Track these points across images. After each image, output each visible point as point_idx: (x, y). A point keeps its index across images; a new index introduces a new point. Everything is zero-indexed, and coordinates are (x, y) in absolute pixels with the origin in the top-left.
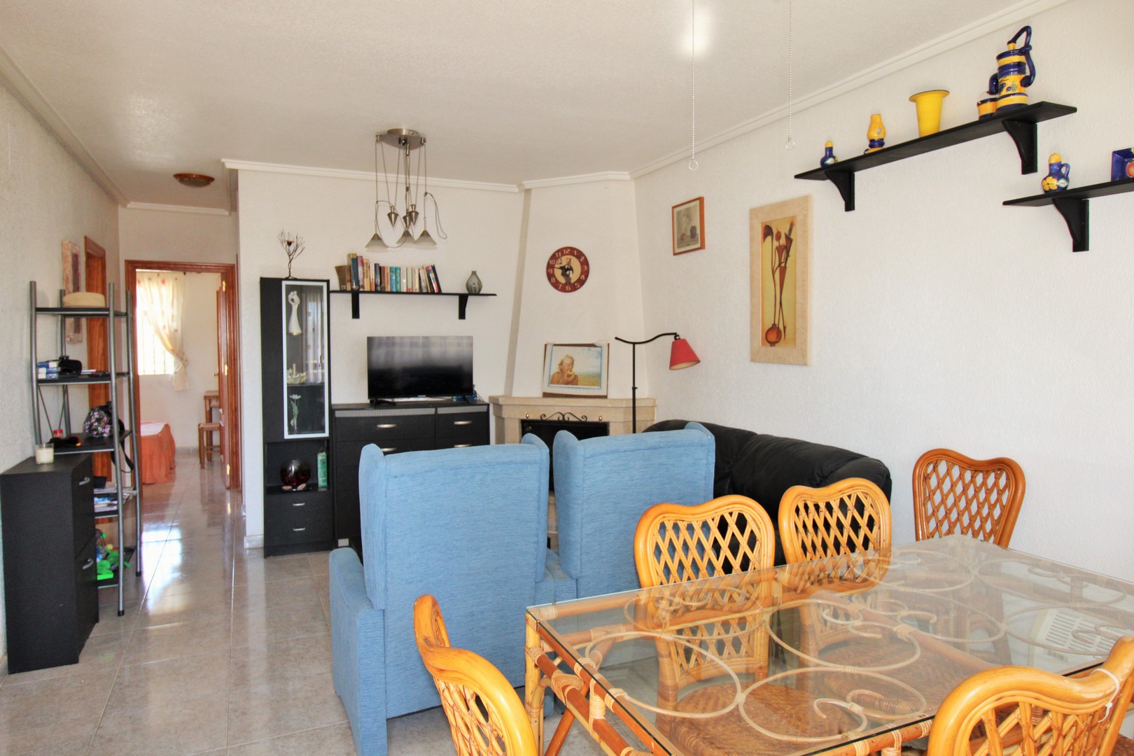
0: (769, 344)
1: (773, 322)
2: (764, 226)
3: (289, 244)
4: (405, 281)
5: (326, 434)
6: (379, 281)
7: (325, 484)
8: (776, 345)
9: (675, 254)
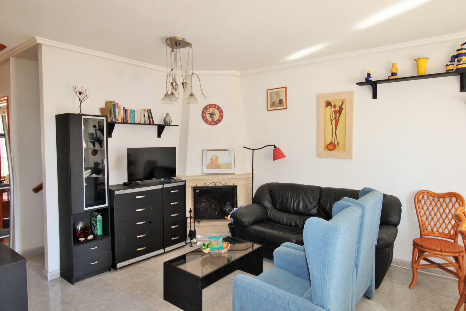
0: (329, 150)
1: (331, 141)
2: (326, 101)
3: (80, 93)
4: (137, 117)
5: (106, 205)
6: (125, 117)
7: (102, 233)
8: (333, 150)
9: (268, 110)
